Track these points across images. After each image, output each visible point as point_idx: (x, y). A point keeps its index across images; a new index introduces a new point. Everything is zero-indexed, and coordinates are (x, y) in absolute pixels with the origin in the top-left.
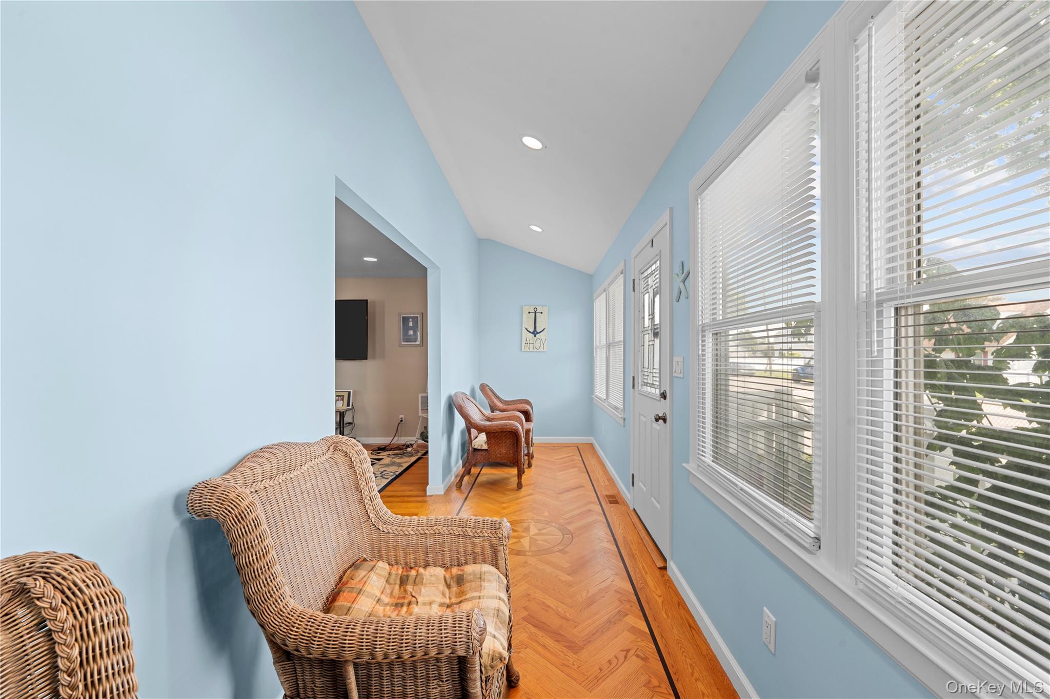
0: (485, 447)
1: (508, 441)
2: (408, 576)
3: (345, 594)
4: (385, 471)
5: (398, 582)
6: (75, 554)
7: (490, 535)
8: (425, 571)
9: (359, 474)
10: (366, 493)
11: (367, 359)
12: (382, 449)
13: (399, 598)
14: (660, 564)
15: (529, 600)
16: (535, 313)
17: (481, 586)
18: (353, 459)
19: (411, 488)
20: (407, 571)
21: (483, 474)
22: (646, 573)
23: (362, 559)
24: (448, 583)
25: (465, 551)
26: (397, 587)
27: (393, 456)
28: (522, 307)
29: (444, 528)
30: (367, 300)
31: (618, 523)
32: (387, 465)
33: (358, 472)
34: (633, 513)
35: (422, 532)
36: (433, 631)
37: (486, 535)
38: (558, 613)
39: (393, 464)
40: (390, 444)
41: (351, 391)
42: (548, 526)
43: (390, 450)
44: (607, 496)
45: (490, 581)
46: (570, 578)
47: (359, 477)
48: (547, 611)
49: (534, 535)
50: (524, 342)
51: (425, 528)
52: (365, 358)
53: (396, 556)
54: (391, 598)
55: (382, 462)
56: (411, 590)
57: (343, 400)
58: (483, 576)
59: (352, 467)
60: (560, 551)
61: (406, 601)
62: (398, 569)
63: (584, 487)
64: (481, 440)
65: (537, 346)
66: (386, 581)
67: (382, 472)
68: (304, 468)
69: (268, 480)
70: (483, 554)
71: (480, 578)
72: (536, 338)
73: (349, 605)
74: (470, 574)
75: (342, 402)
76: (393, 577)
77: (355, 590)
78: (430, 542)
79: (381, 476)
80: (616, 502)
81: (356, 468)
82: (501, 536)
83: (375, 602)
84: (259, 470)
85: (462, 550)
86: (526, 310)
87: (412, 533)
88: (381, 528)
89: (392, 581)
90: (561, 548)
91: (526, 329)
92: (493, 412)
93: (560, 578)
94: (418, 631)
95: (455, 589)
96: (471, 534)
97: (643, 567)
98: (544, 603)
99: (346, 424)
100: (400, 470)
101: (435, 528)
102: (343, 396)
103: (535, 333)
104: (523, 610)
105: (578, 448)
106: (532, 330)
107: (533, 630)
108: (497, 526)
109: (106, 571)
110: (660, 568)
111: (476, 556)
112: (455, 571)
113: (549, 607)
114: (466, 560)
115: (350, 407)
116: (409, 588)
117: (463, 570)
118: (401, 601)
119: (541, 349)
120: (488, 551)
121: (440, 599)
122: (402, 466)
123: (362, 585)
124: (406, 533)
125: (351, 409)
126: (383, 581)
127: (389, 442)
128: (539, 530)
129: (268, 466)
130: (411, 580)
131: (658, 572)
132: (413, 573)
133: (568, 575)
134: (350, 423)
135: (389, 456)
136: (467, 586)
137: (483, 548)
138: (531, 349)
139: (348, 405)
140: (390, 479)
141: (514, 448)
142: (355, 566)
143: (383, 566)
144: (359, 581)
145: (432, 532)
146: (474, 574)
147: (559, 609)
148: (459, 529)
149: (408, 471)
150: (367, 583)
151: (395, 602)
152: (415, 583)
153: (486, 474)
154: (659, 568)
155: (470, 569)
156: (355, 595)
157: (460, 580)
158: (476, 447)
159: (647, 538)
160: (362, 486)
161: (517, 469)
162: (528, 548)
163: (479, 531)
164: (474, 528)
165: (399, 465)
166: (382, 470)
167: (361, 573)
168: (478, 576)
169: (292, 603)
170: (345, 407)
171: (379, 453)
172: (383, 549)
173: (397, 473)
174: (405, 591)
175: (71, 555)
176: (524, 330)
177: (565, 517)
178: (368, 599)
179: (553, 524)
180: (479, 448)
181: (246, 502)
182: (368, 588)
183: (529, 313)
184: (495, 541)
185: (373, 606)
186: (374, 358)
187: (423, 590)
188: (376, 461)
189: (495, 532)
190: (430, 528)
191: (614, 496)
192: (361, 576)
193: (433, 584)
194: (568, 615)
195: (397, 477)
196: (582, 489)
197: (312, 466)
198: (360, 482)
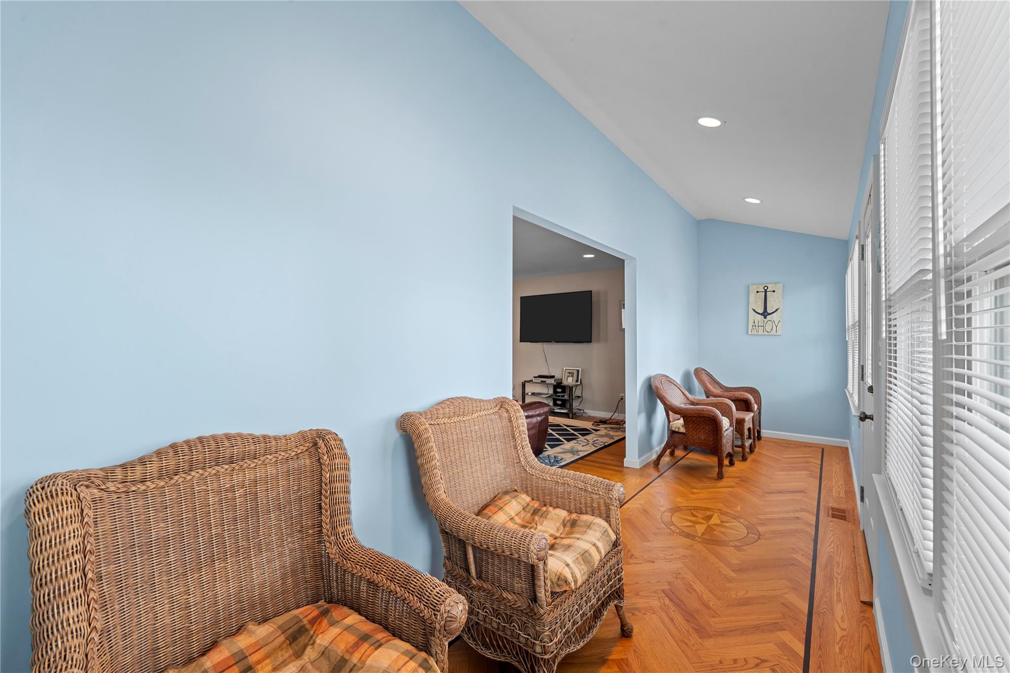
0: (683, 430)
1: (707, 427)
2: (539, 510)
3: (491, 507)
4: (597, 440)
5: (532, 511)
6: (336, 433)
7: (604, 494)
8: (553, 510)
9: (515, 427)
10: (519, 442)
11: (591, 342)
12: (603, 422)
13: (527, 522)
14: (866, 599)
15: (676, 578)
16: (766, 292)
17: (586, 532)
18: (512, 415)
19: (612, 458)
20: (541, 506)
21: (687, 458)
22: (839, 601)
23: (514, 489)
24: (565, 523)
25: (586, 503)
26: (529, 515)
27: (609, 429)
28: (749, 286)
29: (572, 481)
30: (591, 291)
31: (831, 540)
32: (602, 436)
33: (514, 425)
34: (860, 534)
35: (556, 480)
36: (508, 537)
37: (601, 493)
38: (700, 598)
39: (607, 435)
40: (611, 418)
41: (580, 369)
42: (735, 521)
43: (609, 424)
44: (833, 509)
45: (595, 530)
46: (732, 574)
47: (515, 429)
48: (691, 593)
49: (714, 525)
50: (751, 324)
51: (558, 477)
52: (589, 340)
53: (538, 494)
54: (522, 521)
55: (598, 433)
56: (537, 520)
57: (572, 376)
58: (591, 526)
59: (510, 421)
60: (735, 547)
61: (530, 526)
62: (535, 503)
63: (806, 493)
64: (679, 423)
65: (768, 328)
66: (523, 509)
67: (595, 441)
68: (475, 415)
69: (447, 419)
70: (599, 508)
71: (589, 526)
72: (766, 320)
73: (491, 514)
74: (583, 521)
75: (572, 378)
76: (529, 507)
77: (498, 506)
78: (561, 489)
79: (593, 444)
80: (844, 518)
81: (513, 422)
82: (611, 497)
83: (508, 519)
84: (441, 411)
85: (583, 501)
86: (753, 289)
87: (549, 479)
88: (528, 470)
89: (527, 510)
90: (738, 544)
91: (754, 310)
92: (708, 397)
93: (721, 570)
94: (499, 533)
95: (567, 529)
96: (590, 490)
97: (838, 594)
98: (691, 585)
99: (575, 397)
100: (612, 441)
101: (565, 479)
102: (573, 373)
103: (765, 314)
104: (666, 583)
105: (823, 450)
106: (761, 311)
107: (667, 601)
108: (611, 488)
109: (346, 444)
110: (864, 603)
111: (593, 509)
112: (574, 516)
113: (695, 590)
114: (586, 510)
115: (579, 383)
116: (537, 518)
117: (579, 517)
118: (527, 525)
119: (774, 331)
120: (603, 508)
121: (552, 532)
122: (614, 439)
123: (503, 505)
124: (545, 478)
125: (579, 385)
126: (520, 508)
127: (610, 417)
128: (722, 522)
129: (447, 410)
130: (540, 514)
131: (857, 606)
132: (544, 509)
133: (732, 571)
134: (579, 397)
135: (606, 428)
136: (577, 529)
137: (599, 503)
138: (760, 332)
139: (577, 381)
140: (599, 447)
141: (714, 435)
142: (506, 493)
143: (525, 498)
144: (503, 502)
145: (562, 481)
146: (586, 521)
147: (705, 596)
148: (582, 484)
149: (617, 444)
150: (508, 505)
151: (523, 524)
152: (542, 515)
153: (690, 459)
154: (862, 602)
155: (585, 517)
156: (497, 510)
157: (574, 523)
158: (673, 429)
159: (864, 566)
160: (516, 436)
161: (717, 459)
162: (700, 535)
163: (596, 489)
164: (593, 485)
165: (612, 437)
166: (595, 439)
167: (507, 497)
168: (588, 525)
169: (444, 496)
170: (574, 383)
171: (599, 425)
172: (529, 486)
173: (606, 444)
174: (533, 519)
175: (334, 433)
176: (751, 312)
177: (761, 517)
178: (504, 515)
179: (742, 521)
180: (677, 430)
181: (423, 427)
182: (507, 508)
183: (758, 292)
184: (608, 501)
185: (506, 520)
186: (598, 341)
187: (545, 522)
188: (593, 431)
189: (608, 493)
190: (561, 478)
191: (843, 511)
192: (506, 499)
193: (553, 520)
194: (711, 604)
195: (605, 447)
196: (803, 494)
197: (481, 415)
198: (516, 433)
